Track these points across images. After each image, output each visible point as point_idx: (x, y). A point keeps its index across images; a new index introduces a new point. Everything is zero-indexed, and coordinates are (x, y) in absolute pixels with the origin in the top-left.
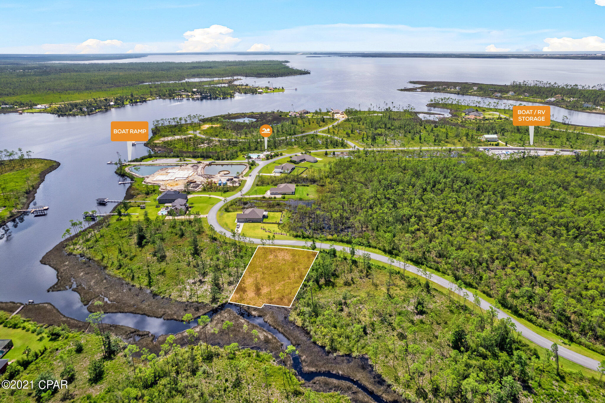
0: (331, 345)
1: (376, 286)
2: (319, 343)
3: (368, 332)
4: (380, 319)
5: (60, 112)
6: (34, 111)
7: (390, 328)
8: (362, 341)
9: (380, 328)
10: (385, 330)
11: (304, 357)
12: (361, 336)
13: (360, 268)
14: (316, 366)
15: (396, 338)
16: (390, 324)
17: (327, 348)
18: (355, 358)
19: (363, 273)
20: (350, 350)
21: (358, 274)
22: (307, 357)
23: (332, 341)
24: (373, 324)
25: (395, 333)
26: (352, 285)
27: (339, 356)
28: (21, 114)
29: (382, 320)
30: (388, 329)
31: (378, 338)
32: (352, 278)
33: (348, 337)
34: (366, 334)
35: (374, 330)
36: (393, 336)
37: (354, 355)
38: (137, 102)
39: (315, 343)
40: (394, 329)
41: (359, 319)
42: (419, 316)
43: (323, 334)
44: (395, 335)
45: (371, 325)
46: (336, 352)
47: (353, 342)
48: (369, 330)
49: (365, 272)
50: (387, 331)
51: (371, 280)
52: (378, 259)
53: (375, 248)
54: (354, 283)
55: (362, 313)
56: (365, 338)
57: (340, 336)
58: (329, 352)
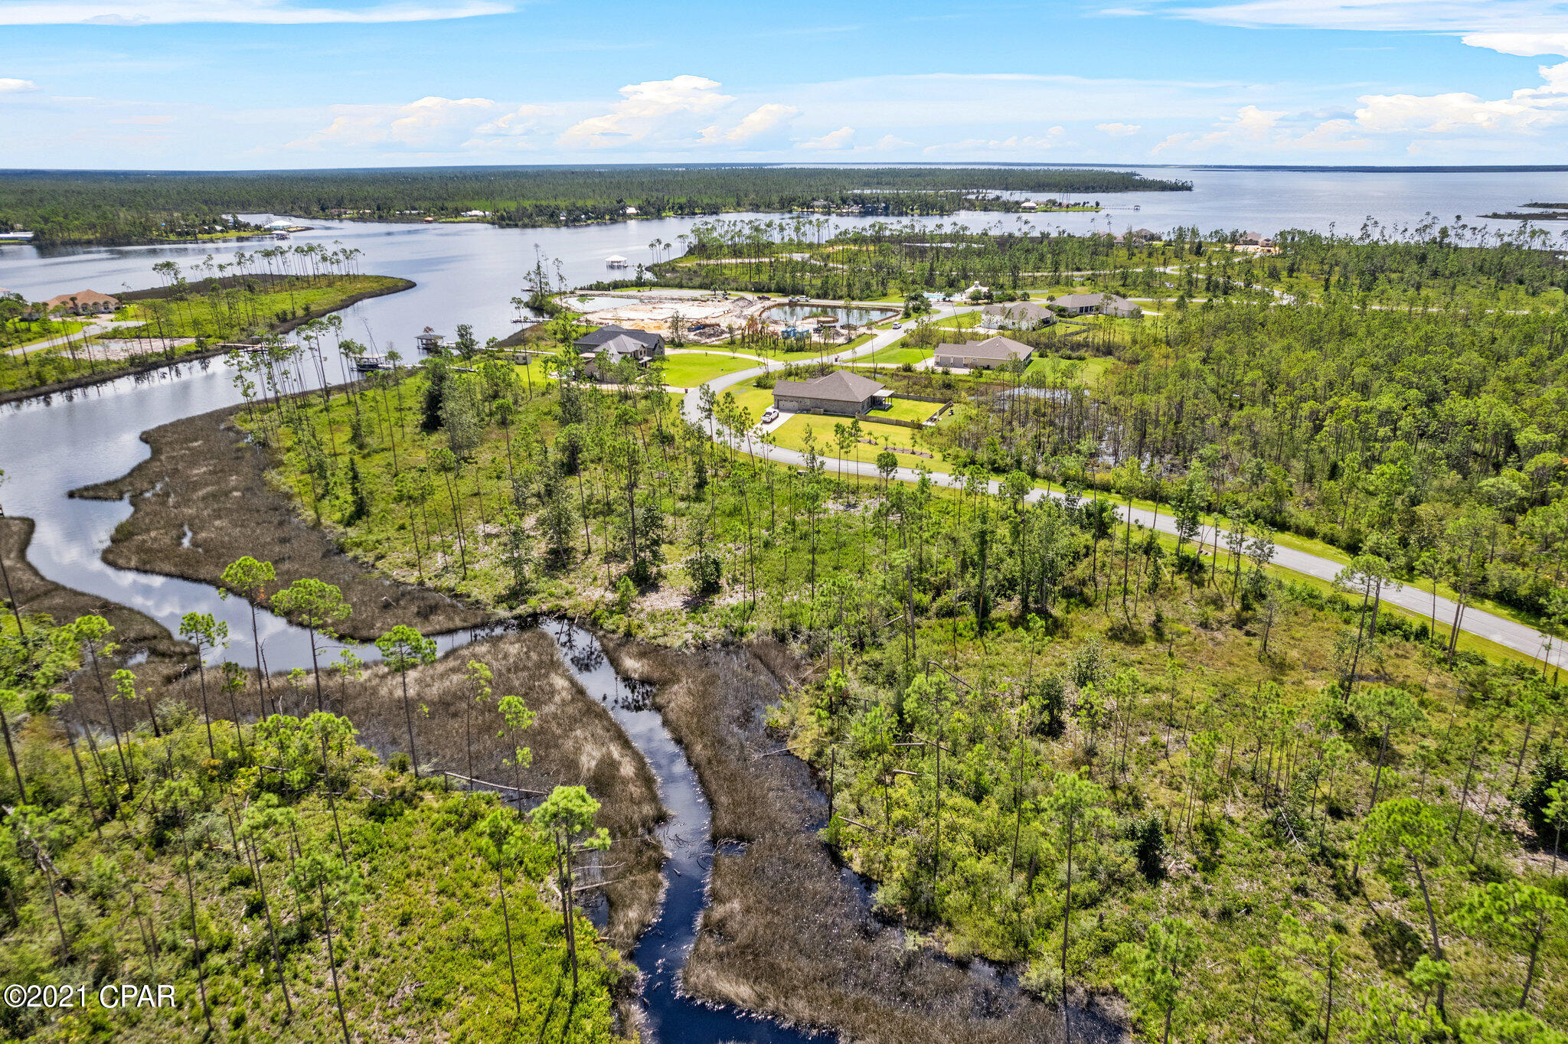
0: (911, 885)
1: (1279, 667)
2: (856, 859)
3: (1170, 865)
4: (1265, 816)
7: (1317, 879)
8: (1115, 910)
9: (1257, 866)
10: (1284, 879)
11: (736, 905)
12: (1116, 881)
13: (1211, 590)
14: (772, 974)
15: (1359, 946)
16: (1326, 856)
17: (881, 897)
18: (1035, 997)
19: (1221, 608)
20: (1021, 942)
21: (1193, 609)
22: (747, 910)
23: (930, 861)
24: (1211, 833)
25: (1356, 918)
26: (1151, 644)
27: (941, 957)
29: (1275, 823)
30: (1311, 883)
31: (1225, 915)
32: (1159, 618)
33: (1033, 867)
34: (1153, 872)
35: (1209, 866)
36: (1340, 929)
37: (1034, 975)
39: (833, 852)
40: (1347, 889)
41: (1131, 790)
42: (1541, 856)
43: (897, 814)
44: (1355, 925)
45: (1199, 837)
46: (925, 932)
47: (1052, 899)
48: (1177, 860)
49: (1232, 608)
50: (1300, 890)
51: (1257, 643)
52: (1312, 572)
53: (1311, 534)
54: (1159, 636)
55: (1163, 765)
56: (1139, 896)
57: (983, 846)
58: (888, 919)
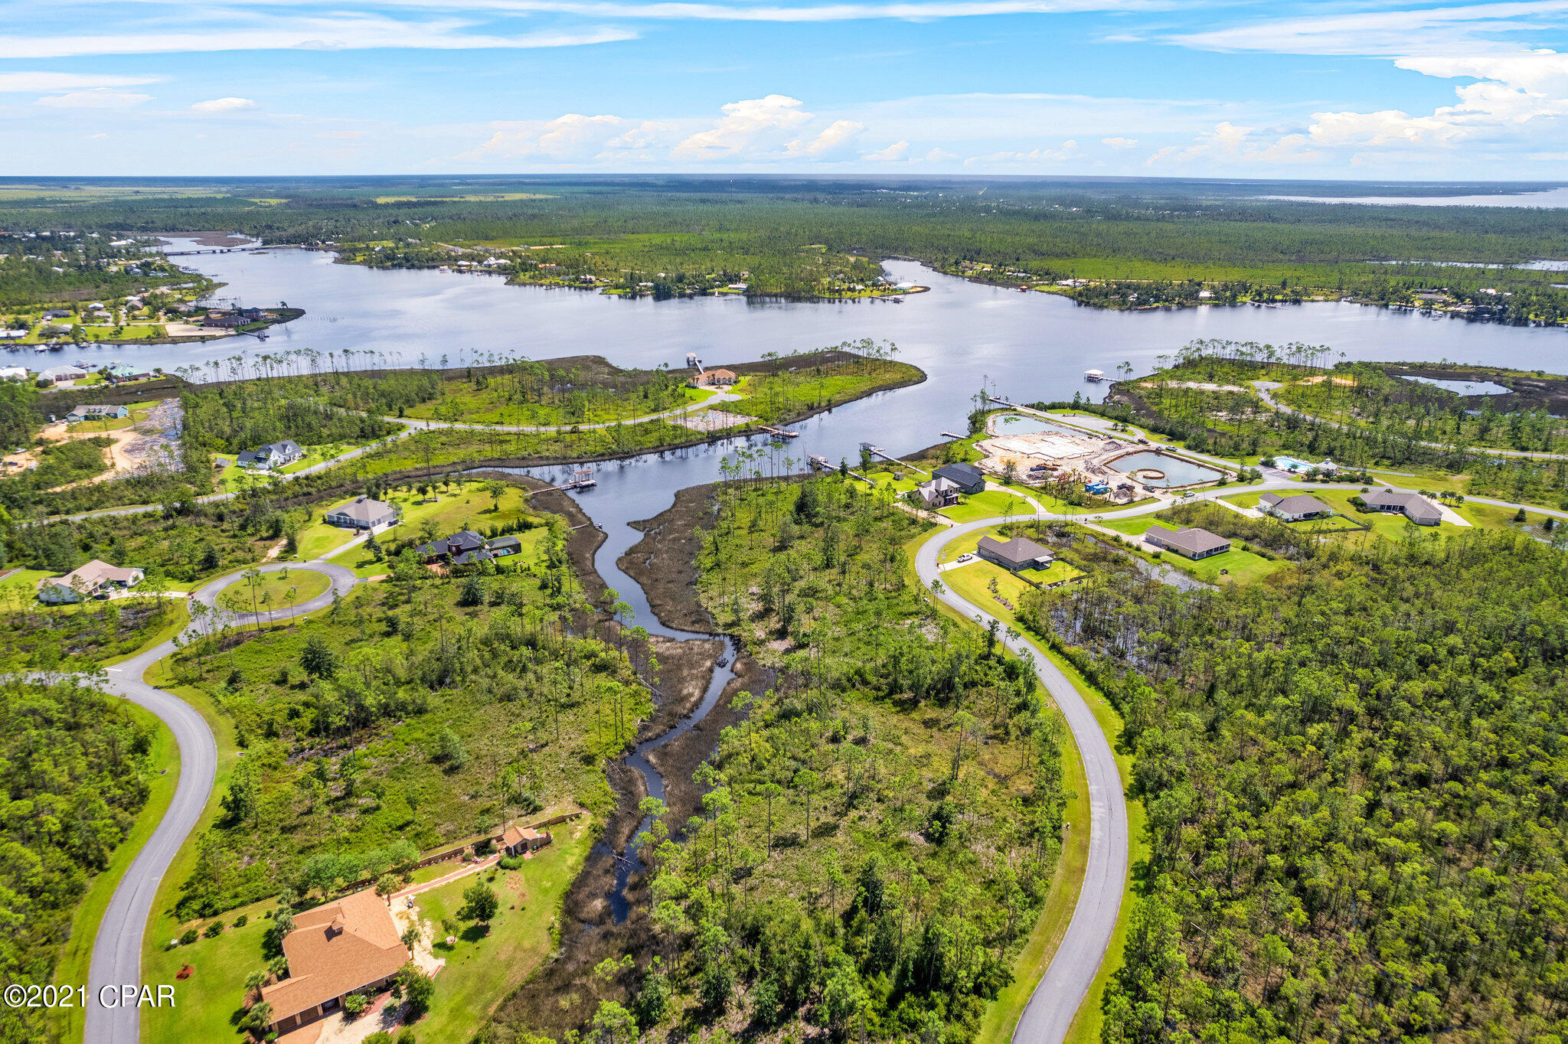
5: (1085, 298)
6: (1055, 288)
28: (1024, 291)
38: (1274, 301)
